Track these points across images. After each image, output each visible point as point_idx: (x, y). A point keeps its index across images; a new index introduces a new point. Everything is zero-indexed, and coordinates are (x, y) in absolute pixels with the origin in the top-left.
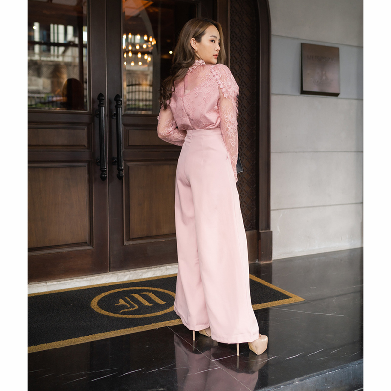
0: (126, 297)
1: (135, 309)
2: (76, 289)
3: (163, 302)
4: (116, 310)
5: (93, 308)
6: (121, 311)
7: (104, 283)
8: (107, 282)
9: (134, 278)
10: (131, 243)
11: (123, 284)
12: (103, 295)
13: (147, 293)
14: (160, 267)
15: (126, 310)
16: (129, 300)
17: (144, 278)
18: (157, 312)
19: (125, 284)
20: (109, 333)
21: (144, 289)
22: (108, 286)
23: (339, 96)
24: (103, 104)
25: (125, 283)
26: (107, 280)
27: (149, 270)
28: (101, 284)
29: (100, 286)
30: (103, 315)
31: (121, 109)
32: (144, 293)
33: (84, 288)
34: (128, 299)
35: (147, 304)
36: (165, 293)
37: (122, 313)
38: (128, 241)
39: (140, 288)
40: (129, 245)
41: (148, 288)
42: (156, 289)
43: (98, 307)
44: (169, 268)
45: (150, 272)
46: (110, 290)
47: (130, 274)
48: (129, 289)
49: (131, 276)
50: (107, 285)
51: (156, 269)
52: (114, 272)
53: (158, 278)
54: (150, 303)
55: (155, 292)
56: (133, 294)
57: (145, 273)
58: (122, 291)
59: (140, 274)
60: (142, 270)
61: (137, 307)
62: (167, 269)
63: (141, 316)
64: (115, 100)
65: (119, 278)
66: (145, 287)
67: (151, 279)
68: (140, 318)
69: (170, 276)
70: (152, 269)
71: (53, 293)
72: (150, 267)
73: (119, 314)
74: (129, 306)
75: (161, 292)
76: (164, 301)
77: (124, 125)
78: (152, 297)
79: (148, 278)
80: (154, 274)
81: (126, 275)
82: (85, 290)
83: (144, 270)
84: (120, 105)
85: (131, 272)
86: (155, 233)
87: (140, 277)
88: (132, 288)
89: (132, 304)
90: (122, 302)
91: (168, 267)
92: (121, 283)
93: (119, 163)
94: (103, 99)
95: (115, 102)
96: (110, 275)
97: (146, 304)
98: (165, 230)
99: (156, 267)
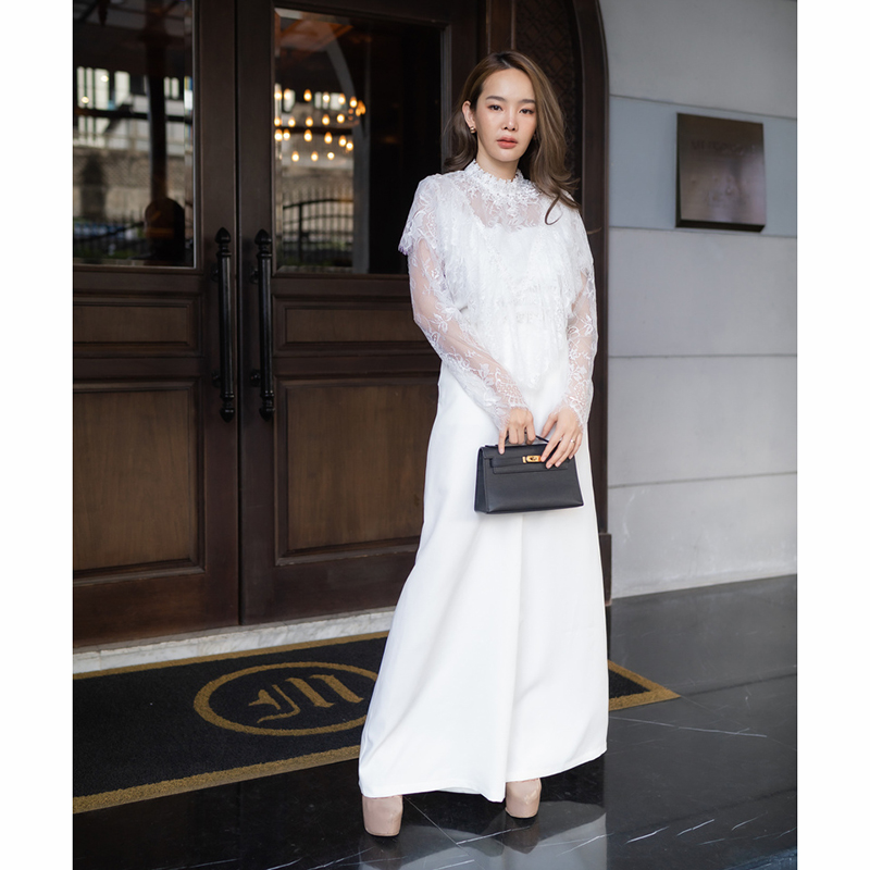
0: (275, 687)
1: (292, 713)
2: (165, 666)
3: (356, 699)
4: (250, 716)
5: (198, 710)
6: (262, 720)
7: (228, 651)
8: (237, 650)
9: (297, 641)
10: (291, 561)
11: (270, 655)
12: (224, 679)
13: (322, 677)
14: (356, 615)
15: (272, 717)
16: (281, 692)
17: (320, 641)
18: (341, 722)
19: (274, 654)
20: (227, 772)
21: (317, 668)
22: (236, 660)
23: (764, 232)
24: (227, 251)
25: (275, 651)
26: (236, 643)
27: (331, 621)
28: (222, 655)
29: (219, 659)
30: (220, 729)
31: (269, 261)
32: (315, 676)
33: (182, 664)
34: (278, 690)
35: (319, 701)
36: (363, 677)
37: (261, 723)
38: (284, 556)
39: (309, 664)
40: (287, 565)
41: (326, 665)
42: (344, 667)
43: (210, 710)
44: (375, 619)
45: (334, 628)
46: (240, 669)
47: (289, 631)
48: (283, 666)
49: (291, 635)
50: (234, 657)
51: (346, 620)
52: (252, 627)
53: (351, 641)
54: (328, 701)
55: (340, 675)
56: (291, 680)
57: (322, 628)
58: (268, 671)
59: (311, 631)
60: (314, 623)
61: (297, 710)
62: (371, 621)
63: (304, 732)
64: (256, 242)
65: (263, 639)
66: (319, 661)
67: (334, 643)
68: (302, 737)
70: (339, 621)
71: (113, 675)
72: (334, 616)
73: (256, 726)
74: (278, 707)
75: (354, 674)
76: (359, 695)
77: (277, 296)
78: (332, 685)
79: (329, 640)
80: (342, 632)
81: (278, 634)
82: (184, 667)
83: (320, 623)
84: (268, 253)
85: (291, 627)
86: (345, 538)
87: (311, 639)
88: (289, 665)
89: (286, 702)
90: (264, 697)
91: (373, 615)
92: (267, 653)
93: (263, 383)
94: (228, 241)
95: (257, 246)
96: (243, 634)
97: (317, 704)
98: (369, 532)
99: (347, 614)
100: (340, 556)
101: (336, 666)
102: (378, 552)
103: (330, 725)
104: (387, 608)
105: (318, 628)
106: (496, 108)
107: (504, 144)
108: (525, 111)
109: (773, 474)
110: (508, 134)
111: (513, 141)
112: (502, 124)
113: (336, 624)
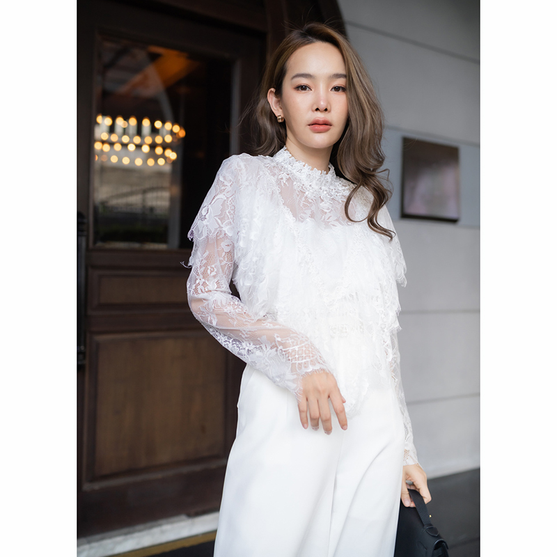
10: (97, 486)
23: (459, 224)
27: (129, 536)
38: (90, 482)
40: (93, 490)
45: (131, 541)
47: (91, 549)
51: (141, 533)
59: (111, 546)
70: (136, 535)
85: (93, 544)
86: (144, 462)
91: (164, 527)
98: (164, 457)
99: (142, 526)
100: (138, 478)
102: (170, 473)
106: (303, 88)
107: (317, 127)
108: (337, 89)
110: (320, 116)
111: (327, 124)
112: (313, 105)
113: (132, 538)
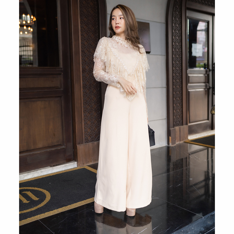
3: (37, 199)
13: (26, 192)
14: (37, 171)
17: (26, 180)
18: (32, 207)
21: (25, 189)
23: (150, 53)
27: (29, 173)
32: (24, 192)
36: (39, 191)
39: (22, 188)
41: (27, 188)
42: (33, 188)
44: (43, 171)
45: (30, 175)
51: (34, 172)
53: (35, 179)
54: (28, 201)
55: (32, 191)
57: (26, 176)
59: (23, 177)
60: (23, 174)
62: (42, 172)
66: (25, 187)
67: (30, 180)
69: (44, 177)
70: (31, 173)
72: (30, 171)
75: (36, 190)
76: (38, 197)
78: (29, 195)
79: (28, 179)
80: (32, 176)
83: (26, 174)
86: (32, 148)
87: (23, 179)
91: (42, 170)
97: (24, 202)
99: (34, 170)
100: (31, 153)
101: (30, 188)
102: (43, 151)
103: (28, 209)
104: (46, 168)
105: (25, 176)
107: (116, 28)
109: (154, 120)
111: (118, 27)
113: (30, 174)
